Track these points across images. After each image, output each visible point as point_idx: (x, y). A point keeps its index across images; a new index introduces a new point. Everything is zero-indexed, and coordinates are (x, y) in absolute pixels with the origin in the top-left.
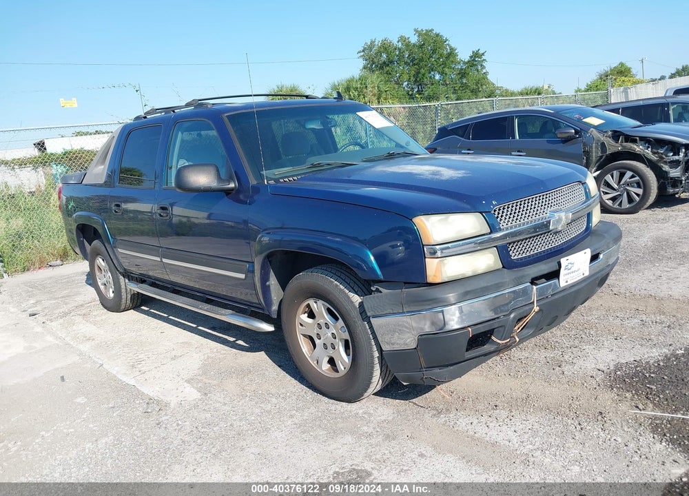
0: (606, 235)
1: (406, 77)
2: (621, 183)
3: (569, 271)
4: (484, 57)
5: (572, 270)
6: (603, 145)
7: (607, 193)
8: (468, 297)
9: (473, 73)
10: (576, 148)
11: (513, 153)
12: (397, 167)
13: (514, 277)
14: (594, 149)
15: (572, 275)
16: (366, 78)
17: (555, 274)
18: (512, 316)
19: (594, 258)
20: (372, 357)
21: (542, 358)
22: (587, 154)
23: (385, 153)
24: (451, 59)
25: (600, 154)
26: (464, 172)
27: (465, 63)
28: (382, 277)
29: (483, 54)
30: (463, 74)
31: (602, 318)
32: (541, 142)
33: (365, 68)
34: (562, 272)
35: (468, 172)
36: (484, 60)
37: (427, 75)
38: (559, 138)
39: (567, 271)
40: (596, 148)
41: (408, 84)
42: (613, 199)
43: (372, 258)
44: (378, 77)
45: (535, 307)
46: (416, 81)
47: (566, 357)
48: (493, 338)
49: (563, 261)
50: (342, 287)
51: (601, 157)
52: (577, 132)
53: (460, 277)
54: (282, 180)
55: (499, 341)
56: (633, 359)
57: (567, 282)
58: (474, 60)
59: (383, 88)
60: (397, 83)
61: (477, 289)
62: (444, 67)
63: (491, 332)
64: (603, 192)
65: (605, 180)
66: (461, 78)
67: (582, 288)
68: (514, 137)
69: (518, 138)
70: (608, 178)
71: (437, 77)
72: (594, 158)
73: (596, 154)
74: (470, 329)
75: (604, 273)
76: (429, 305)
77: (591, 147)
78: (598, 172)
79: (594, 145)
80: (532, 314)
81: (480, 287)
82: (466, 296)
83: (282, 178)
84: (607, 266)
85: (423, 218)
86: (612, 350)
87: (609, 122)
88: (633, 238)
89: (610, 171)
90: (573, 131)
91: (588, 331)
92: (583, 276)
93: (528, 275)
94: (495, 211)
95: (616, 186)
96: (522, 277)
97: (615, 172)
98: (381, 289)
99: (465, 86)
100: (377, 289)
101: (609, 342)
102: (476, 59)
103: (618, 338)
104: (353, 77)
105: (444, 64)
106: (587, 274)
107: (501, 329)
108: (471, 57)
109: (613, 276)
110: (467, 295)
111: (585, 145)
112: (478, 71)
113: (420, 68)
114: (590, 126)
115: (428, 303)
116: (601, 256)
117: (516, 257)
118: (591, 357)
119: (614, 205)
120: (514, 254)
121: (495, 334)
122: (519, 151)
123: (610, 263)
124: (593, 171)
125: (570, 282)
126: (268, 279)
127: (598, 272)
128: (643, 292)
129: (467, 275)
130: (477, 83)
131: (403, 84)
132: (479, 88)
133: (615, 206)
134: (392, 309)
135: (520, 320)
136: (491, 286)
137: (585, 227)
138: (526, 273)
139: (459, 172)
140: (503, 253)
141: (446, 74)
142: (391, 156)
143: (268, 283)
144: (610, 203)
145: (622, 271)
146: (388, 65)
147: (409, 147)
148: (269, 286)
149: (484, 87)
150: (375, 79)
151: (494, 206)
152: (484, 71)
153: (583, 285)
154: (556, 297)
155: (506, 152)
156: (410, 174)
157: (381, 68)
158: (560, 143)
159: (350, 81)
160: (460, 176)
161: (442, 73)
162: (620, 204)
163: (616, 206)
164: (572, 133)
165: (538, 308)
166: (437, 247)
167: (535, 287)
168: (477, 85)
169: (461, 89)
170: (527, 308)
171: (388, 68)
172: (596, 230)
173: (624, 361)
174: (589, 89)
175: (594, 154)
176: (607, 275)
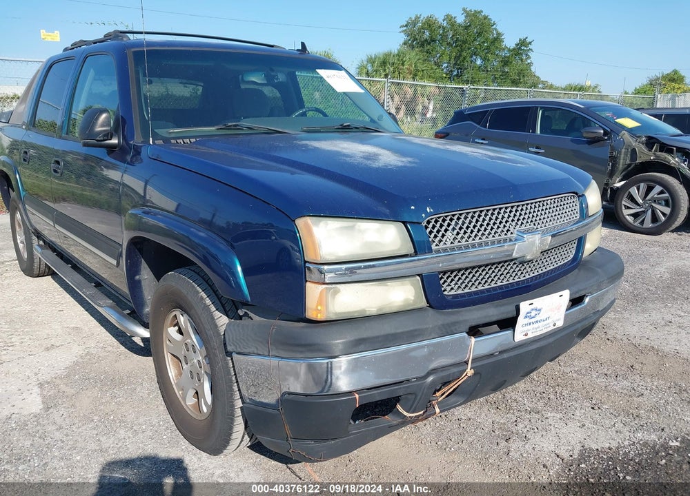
0: (599, 270)
1: (446, 58)
2: (647, 198)
3: (533, 320)
4: (530, 47)
5: (538, 318)
6: (634, 151)
7: (629, 208)
8: (362, 347)
9: (516, 62)
10: (602, 152)
11: (531, 149)
12: (329, 142)
13: (440, 323)
14: (622, 156)
15: (536, 325)
16: (405, 55)
17: (509, 323)
18: (430, 379)
19: (575, 301)
20: (233, 406)
21: (488, 423)
22: (614, 159)
23: (337, 125)
24: (497, 45)
25: (628, 162)
26: (409, 159)
27: (509, 50)
28: (249, 299)
29: (530, 43)
30: (506, 62)
31: (583, 371)
32: (566, 141)
33: (405, 44)
34: (521, 320)
35: (417, 161)
36: (530, 49)
37: (468, 59)
38: (584, 138)
39: (528, 320)
40: (626, 154)
41: (447, 67)
42: (635, 216)
43: (239, 269)
44: (417, 54)
45: (468, 370)
46: (455, 64)
47: (521, 426)
48: (399, 407)
49: (525, 306)
50: (208, 301)
51: (629, 165)
52: (606, 133)
53: (356, 315)
54: (173, 141)
55: (405, 413)
56: (608, 445)
57: (526, 335)
58: (519, 49)
59: (420, 67)
60: (436, 64)
61: (378, 337)
62: (486, 53)
63: (397, 400)
64: (625, 206)
65: (630, 192)
66: (503, 66)
67: (550, 344)
68: (534, 131)
69: (539, 132)
70: (634, 190)
71: (479, 62)
72: (621, 166)
73: (624, 161)
74: (357, 396)
75: (587, 323)
76: (302, 352)
77: (620, 153)
78: (623, 183)
79: (623, 150)
80: (463, 379)
81: (383, 333)
82: (357, 345)
83: (174, 138)
84: (594, 313)
85: (309, 220)
86: (584, 425)
87: (645, 125)
88: (647, 266)
89: (636, 183)
90: (602, 131)
91: (559, 390)
92: (552, 328)
93: (465, 321)
94: (429, 222)
95: (641, 201)
96: (454, 323)
97: (642, 185)
98: (251, 314)
99: (505, 75)
100: (246, 314)
101: (583, 411)
102: (522, 47)
103: (596, 408)
104: (391, 53)
105: (488, 48)
106: (560, 324)
107: (410, 397)
108: (517, 45)
109: (613, 313)
110: (360, 344)
111: (613, 149)
112: (522, 60)
113: (462, 51)
114: (623, 127)
115: (300, 349)
116: (587, 300)
117: (453, 293)
118: (553, 431)
119: (634, 221)
120: (449, 288)
121: (401, 402)
122: (537, 148)
123: (600, 309)
124: (618, 180)
125: (530, 335)
126: (137, 272)
127: (579, 322)
128: (644, 342)
129: (368, 314)
130: (519, 74)
131: (442, 66)
132: (520, 80)
133: (635, 224)
134: (257, 349)
135: (445, 384)
136: (402, 333)
137: (572, 256)
138: (461, 318)
139: (404, 159)
140: (431, 284)
141: (488, 60)
142: (345, 130)
143: (137, 277)
144: (630, 219)
145: (625, 309)
146: (429, 44)
147: (380, 123)
148: (139, 281)
149: (526, 78)
150: (413, 56)
151: (428, 215)
152: (529, 61)
153: (551, 340)
154: (505, 356)
155: (521, 146)
156: (338, 153)
157: (422, 45)
158: (584, 144)
159: (388, 55)
160: (400, 164)
161: (485, 59)
162: (642, 223)
163: (637, 224)
164: (601, 133)
165: (473, 371)
166: (326, 267)
167: (473, 340)
168: (519, 76)
169: (501, 77)
170: (455, 370)
171: (429, 46)
172: (587, 262)
173: (594, 447)
174: (637, 92)
175: (622, 161)
176: (593, 325)
